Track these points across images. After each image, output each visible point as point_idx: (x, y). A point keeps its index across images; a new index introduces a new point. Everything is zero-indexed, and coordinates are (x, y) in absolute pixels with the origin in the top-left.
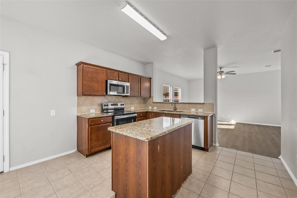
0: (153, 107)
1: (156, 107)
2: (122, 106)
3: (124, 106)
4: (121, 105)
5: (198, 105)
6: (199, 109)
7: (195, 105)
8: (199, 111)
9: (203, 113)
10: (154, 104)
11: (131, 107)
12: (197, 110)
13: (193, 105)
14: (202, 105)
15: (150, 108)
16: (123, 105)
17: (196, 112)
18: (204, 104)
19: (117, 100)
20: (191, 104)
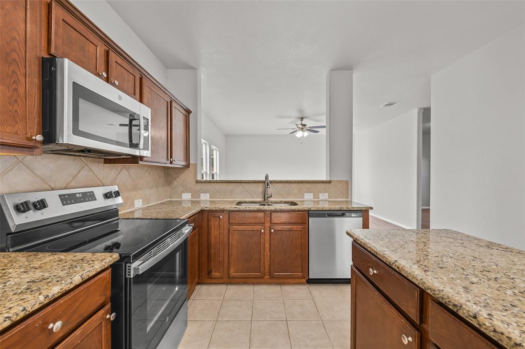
0: (196, 194)
1: (208, 195)
2: (110, 203)
3: (119, 200)
4: (107, 196)
5: (319, 185)
6: (321, 195)
7: (312, 185)
8: (321, 198)
9: (329, 202)
10: (199, 186)
11: (133, 200)
12: (316, 196)
13: (307, 185)
14: (327, 185)
15: (187, 196)
16: (117, 194)
17: (316, 201)
18: (330, 182)
19: (84, 175)
20: (304, 184)
